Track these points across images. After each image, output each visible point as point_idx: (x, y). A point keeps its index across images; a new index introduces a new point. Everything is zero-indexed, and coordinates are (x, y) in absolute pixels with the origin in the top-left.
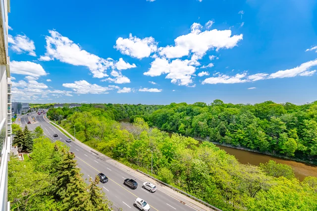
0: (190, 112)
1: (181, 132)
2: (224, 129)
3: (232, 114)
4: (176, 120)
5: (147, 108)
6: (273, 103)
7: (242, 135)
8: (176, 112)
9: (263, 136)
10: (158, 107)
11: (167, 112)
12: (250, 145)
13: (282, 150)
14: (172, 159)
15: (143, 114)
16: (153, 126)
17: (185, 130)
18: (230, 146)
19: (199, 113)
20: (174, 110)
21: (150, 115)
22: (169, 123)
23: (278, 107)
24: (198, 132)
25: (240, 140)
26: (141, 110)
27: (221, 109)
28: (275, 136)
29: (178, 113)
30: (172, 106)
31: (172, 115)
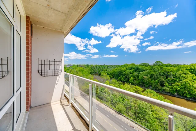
0: (137, 70)
1: (131, 83)
2: (164, 81)
3: (170, 71)
4: (128, 75)
5: (109, 67)
7: (178, 87)
8: (127, 69)
10: (115, 66)
11: (121, 69)
14: (125, 99)
15: (107, 71)
16: (113, 78)
17: (134, 81)
18: (168, 94)
19: (144, 71)
20: (126, 68)
21: (111, 72)
22: (122, 76)
24: (144, 83)
25: (177, 90)
26: (105, 68)
27: (161, 68)
29: (128, 70)
30: (125, 66)
31: (125, 71)
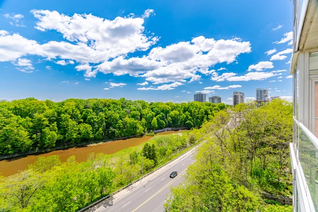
9: (26, 135)
28: (38, 132)
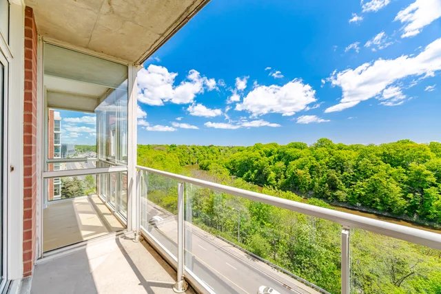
0: (285, 157)
1: (271, 184)
2: (336, 180)
3: (347, 158)
4: (263, 168)
5: (221, 151)
6: (411, 143)
7: (363, 191)
8: (263, 156)
10: (236, 149)
11: (250, 156)
12: (377, 205)
13: (429, 214)
14: (265, 223)
15: (217, 158)
17: (277, 181)
18: (345, 205)
19: (298, 158)
20: (260, 153)
21: (227, 161)
22: (253, 172)
23: (420, 149)
24: (296, 184)
25: (360, 196)
26: (214, 153)
27: (330, 153)
29: (265, 157)
30: (257, 147)
31: (257, 160)
